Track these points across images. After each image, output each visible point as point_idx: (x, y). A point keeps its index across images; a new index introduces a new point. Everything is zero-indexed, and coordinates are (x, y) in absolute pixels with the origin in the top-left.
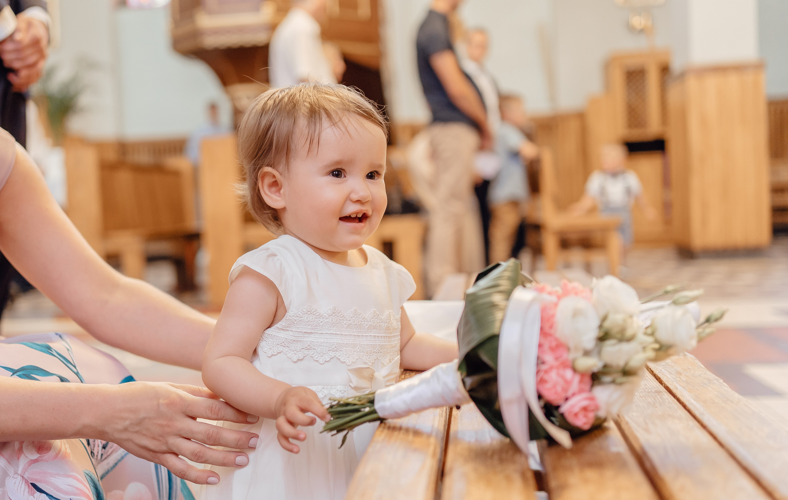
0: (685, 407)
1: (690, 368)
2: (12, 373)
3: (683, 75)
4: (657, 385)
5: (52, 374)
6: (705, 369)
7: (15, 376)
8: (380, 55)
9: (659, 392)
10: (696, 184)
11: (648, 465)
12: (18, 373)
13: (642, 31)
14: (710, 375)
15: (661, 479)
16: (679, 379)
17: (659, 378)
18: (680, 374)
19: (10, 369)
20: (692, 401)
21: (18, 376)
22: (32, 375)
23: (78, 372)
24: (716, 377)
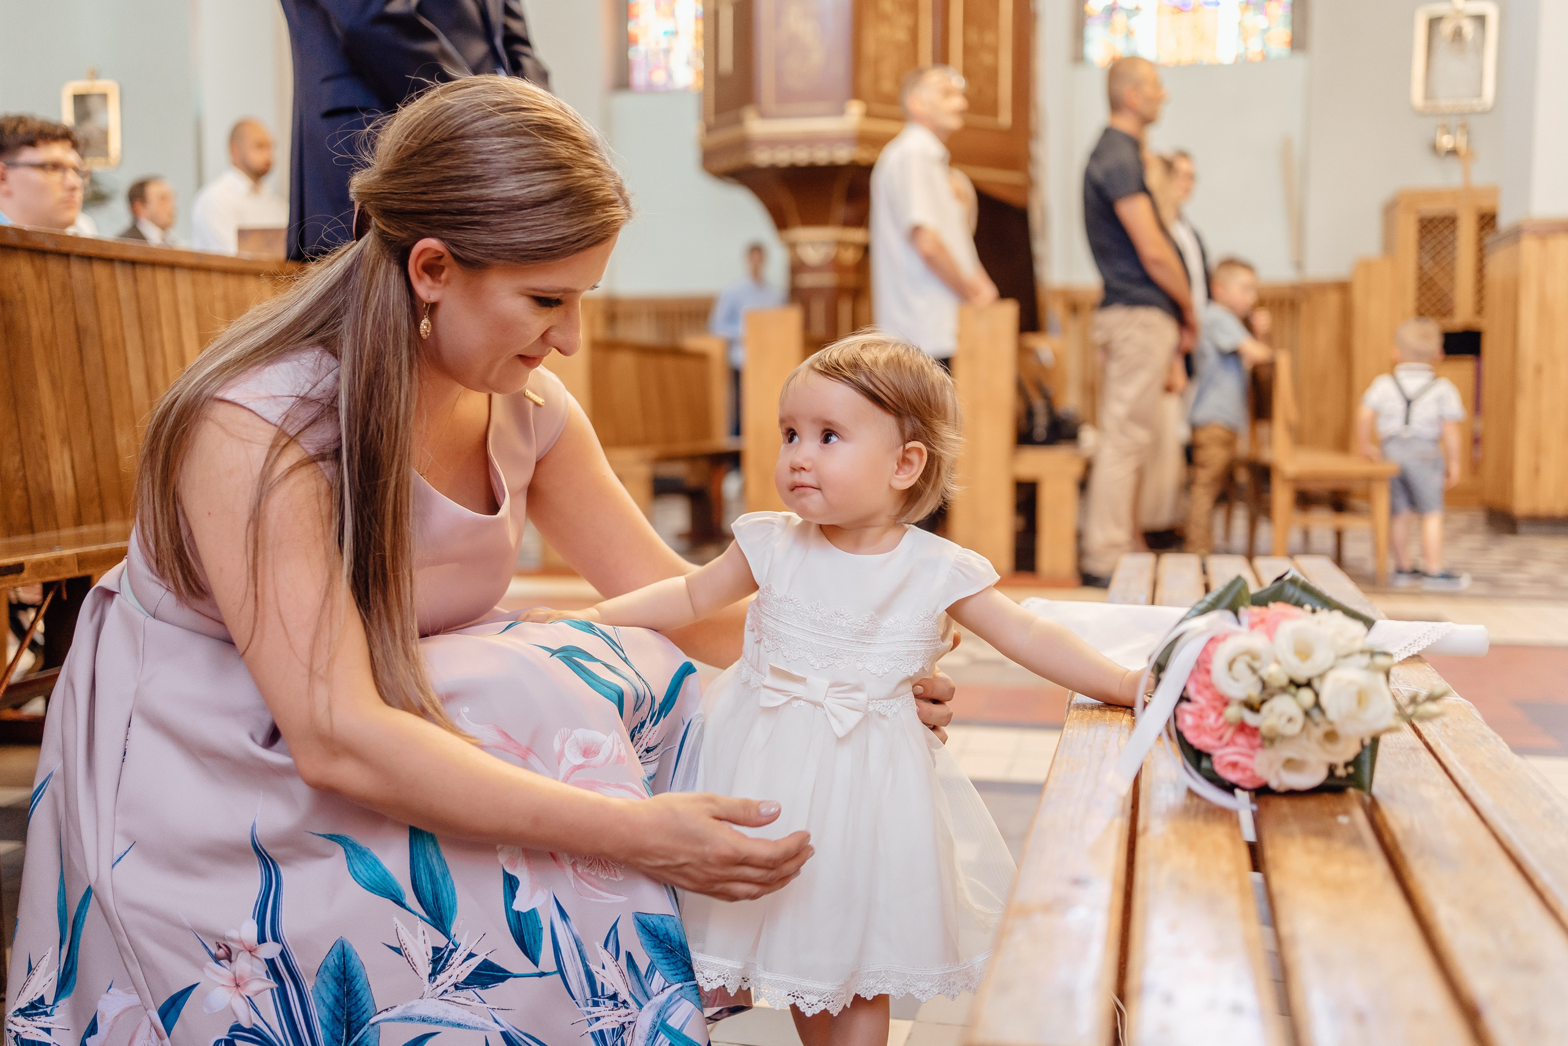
0: (1446, 770)
1: (1461, 718)
2: (551, 654)
3: (1516, 234)
4: (1414, 740)
5: (597, 660)
6: (1480, 721)
7: (554, 657)
8: (1029, 185)
9: (1414, 749)
10: (1525, 408)
11: (1387, 839)
12: (558, 655)
13: (1453, 152)
14: (1488, 731)
15: (1402, 856)
16: (1444, 733)
17: (1419, 731)
18: (1447, 726)
19: (549, 649)
20: (1457, 763)
21: (557, 657)
22: (574, 658)
23: (626, 658)
24: (1495, 734)
